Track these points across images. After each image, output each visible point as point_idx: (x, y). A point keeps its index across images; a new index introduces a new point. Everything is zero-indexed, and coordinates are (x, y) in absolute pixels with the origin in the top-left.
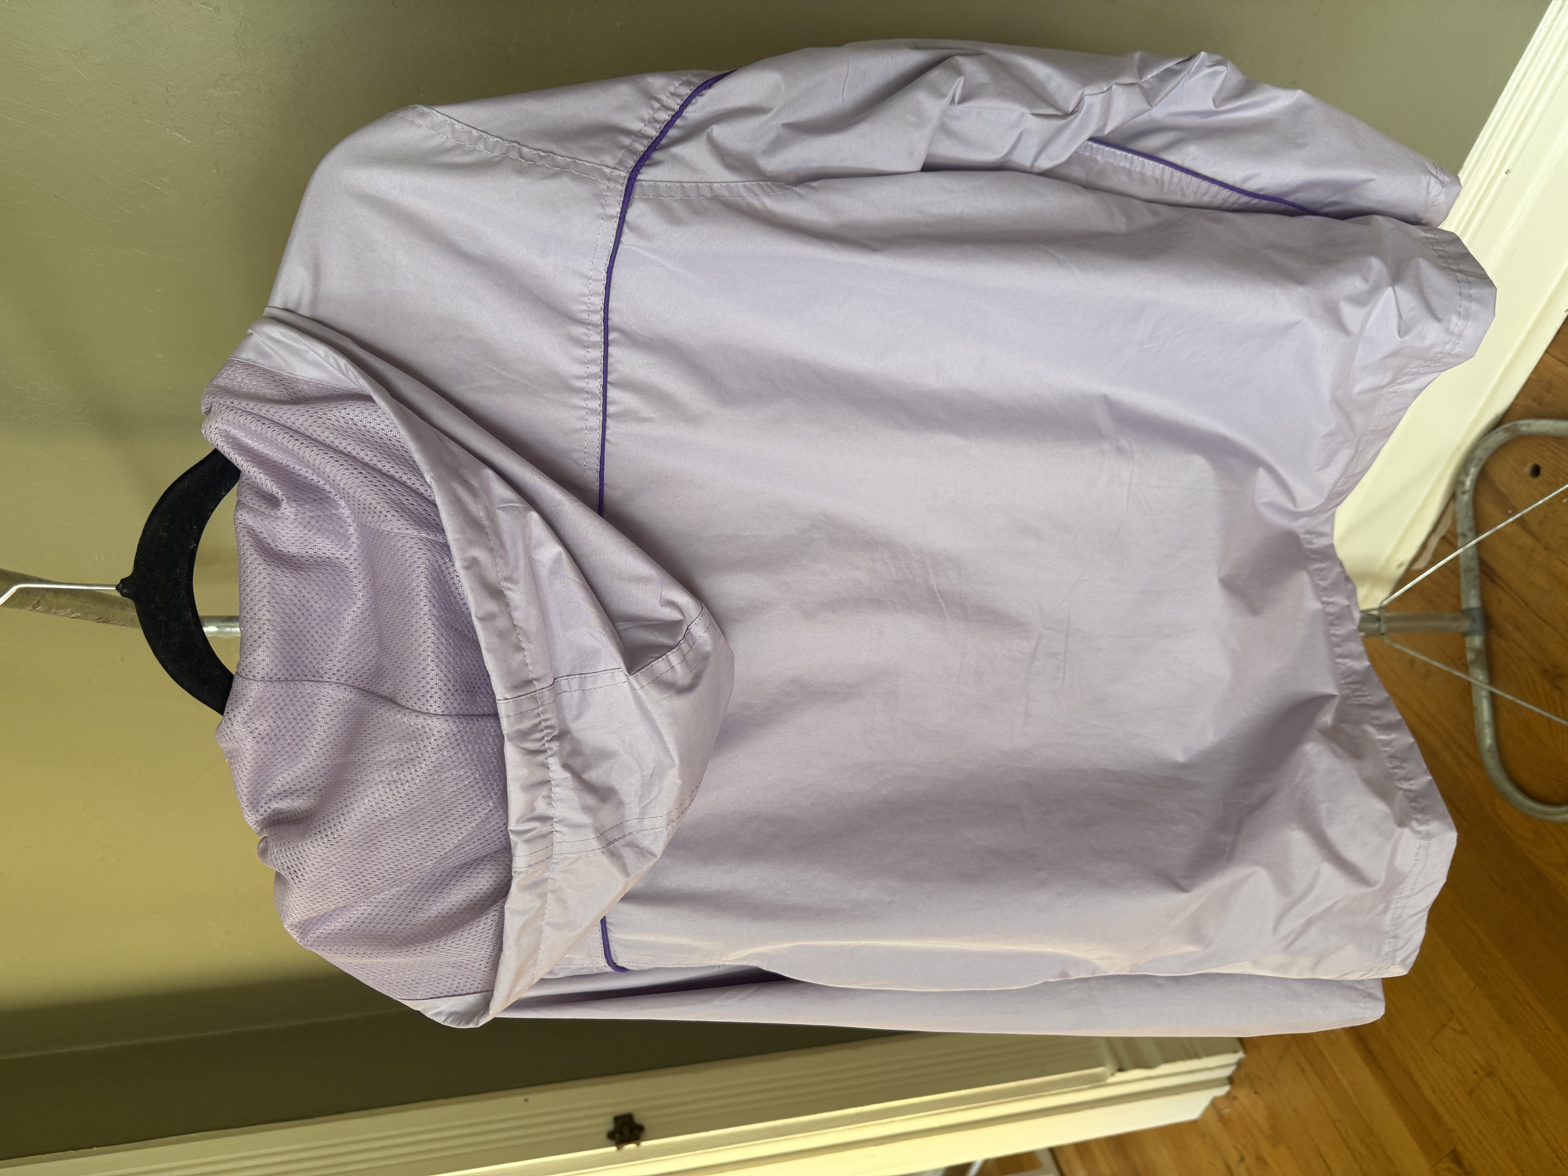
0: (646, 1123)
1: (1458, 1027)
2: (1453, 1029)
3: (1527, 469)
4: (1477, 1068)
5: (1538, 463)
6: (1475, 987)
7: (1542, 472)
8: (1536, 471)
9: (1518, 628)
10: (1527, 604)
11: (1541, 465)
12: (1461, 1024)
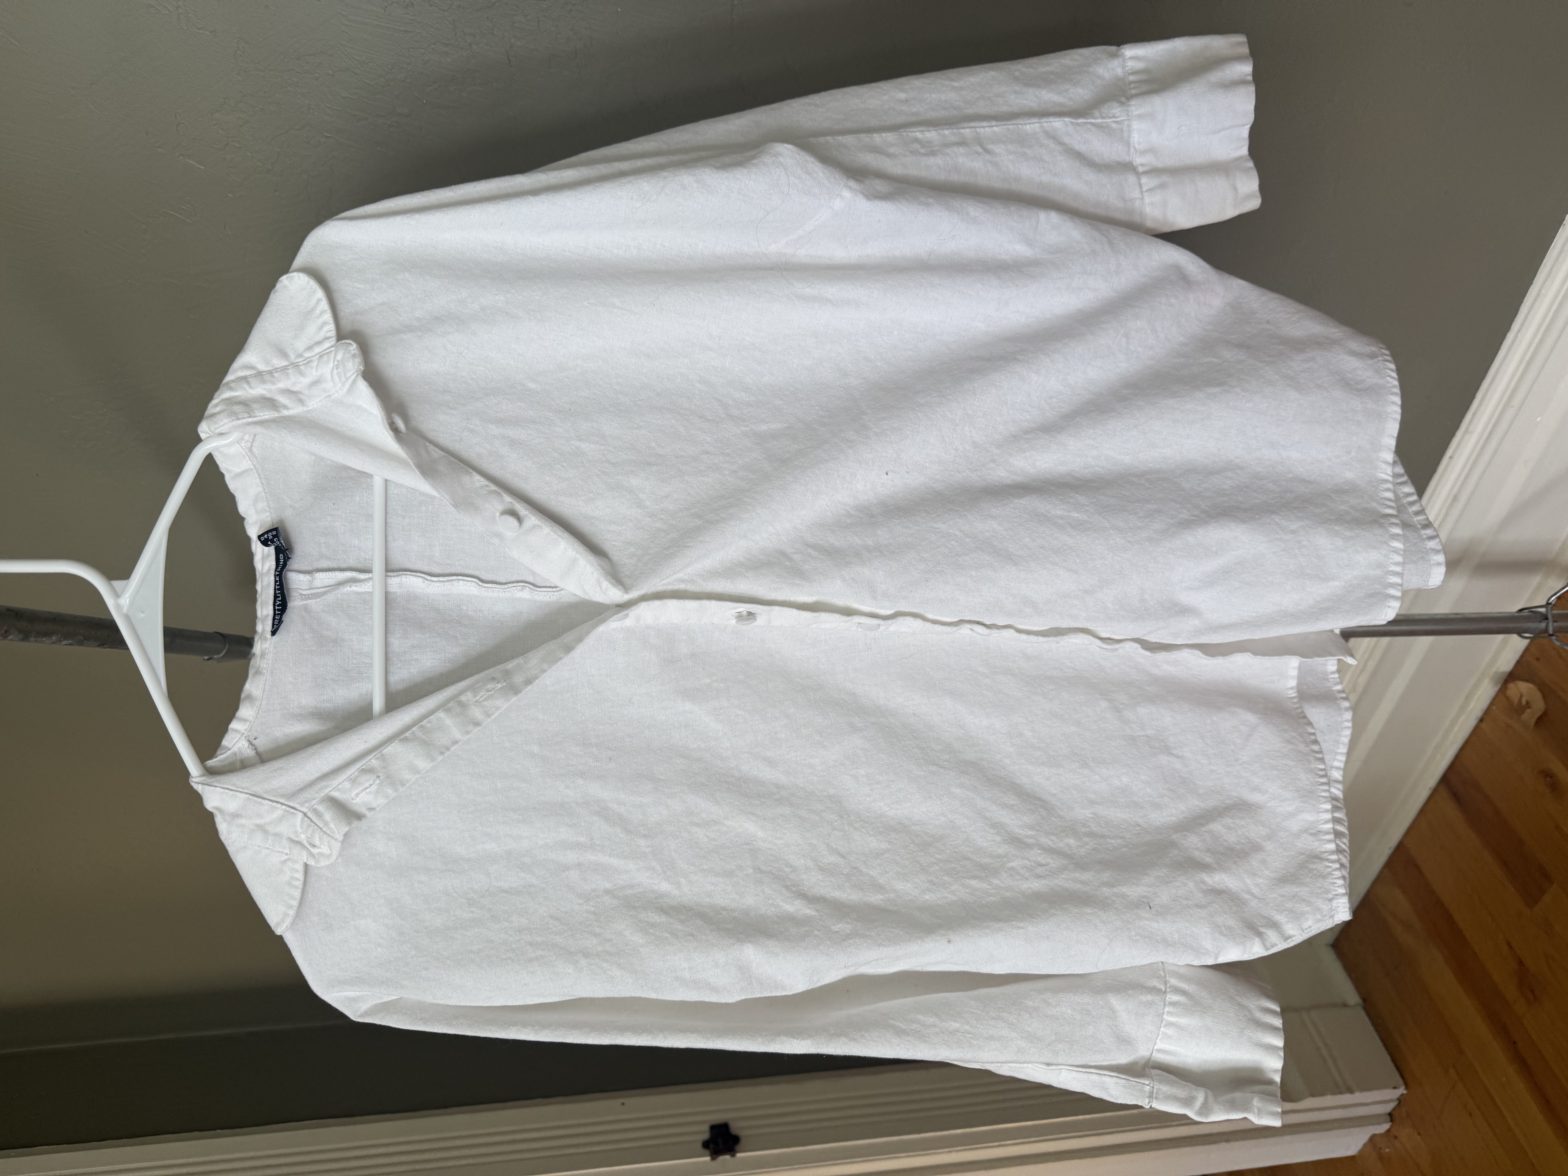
0: (741, 1133)
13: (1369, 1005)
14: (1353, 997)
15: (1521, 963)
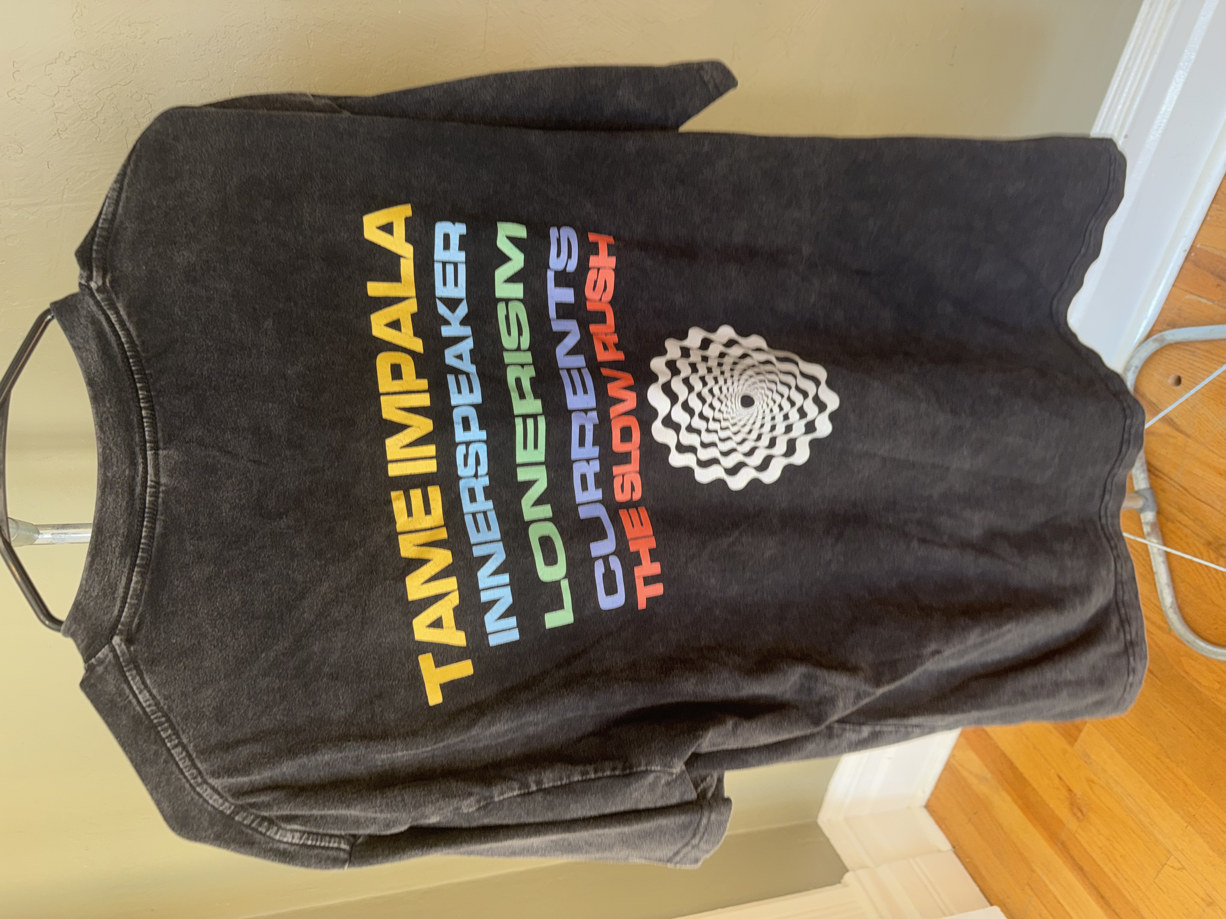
1: (1177, 865)
2: (1172, 867)
3: (1171, 380)
4: (1198, 900)
5: (1178, 374)
6: (1187, 827)
7: (1183, 380)
8: (1178, 381)
9: (1181, 511)
10: (1186, 490)
11: (1182, 376)
12: (1179, 862)
13: (958, 850)
14: (945, 845)
15: (1070, 790)
